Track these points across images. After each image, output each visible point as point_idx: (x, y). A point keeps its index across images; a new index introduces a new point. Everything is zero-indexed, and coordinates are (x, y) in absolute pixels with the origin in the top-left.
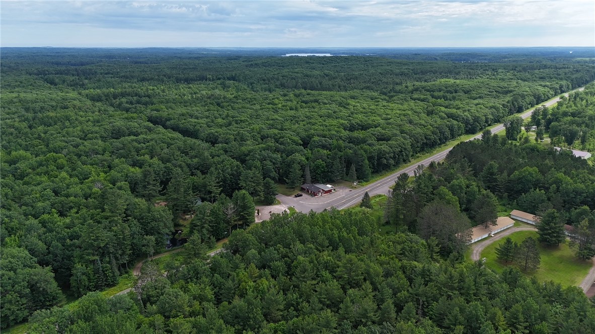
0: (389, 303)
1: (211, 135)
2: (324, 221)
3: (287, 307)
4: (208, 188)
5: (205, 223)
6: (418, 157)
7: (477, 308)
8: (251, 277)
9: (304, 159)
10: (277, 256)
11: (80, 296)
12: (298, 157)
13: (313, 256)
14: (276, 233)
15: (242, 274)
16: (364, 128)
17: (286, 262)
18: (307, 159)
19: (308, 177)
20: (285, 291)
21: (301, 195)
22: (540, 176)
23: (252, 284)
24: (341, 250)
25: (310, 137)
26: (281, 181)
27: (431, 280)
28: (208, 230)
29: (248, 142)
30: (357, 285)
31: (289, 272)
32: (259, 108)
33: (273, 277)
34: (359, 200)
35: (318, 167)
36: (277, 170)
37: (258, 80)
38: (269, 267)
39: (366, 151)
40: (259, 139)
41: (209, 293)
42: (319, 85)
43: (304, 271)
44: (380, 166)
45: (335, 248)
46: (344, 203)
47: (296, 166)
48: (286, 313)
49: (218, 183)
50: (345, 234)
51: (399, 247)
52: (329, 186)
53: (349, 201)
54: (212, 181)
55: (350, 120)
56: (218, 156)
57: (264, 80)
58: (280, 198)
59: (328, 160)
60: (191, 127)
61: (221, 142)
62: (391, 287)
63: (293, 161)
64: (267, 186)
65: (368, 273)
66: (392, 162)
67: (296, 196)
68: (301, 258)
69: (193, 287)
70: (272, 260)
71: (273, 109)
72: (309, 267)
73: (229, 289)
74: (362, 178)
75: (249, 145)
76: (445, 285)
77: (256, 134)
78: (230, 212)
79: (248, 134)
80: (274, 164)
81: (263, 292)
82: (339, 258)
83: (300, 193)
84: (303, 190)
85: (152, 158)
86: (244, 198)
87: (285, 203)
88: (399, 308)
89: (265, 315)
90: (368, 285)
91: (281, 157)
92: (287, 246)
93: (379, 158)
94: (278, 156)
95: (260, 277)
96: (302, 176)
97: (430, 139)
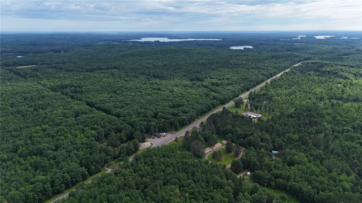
0: (176, 170)
1: (117, 113)
2: (162, 149)
3: (152, 173)
4: (122, 138)
5: (124, 151)
6: (199, 118)
7: (195, 169)
8: (142, 166)
9: (155, 124)
10: (149, 160)
11: (92, 175)
12: (153, 123)
13: (158, 160)
14: (148, 154)
15: (140, 166)
16: (179, 106)
17: (151, 162)
18: (156, 123)
19: (157, 130)
20: (152, 169)
21: (155, 138)
22: (232, 129)
23: (143, 168)
24: (166, 158)
25: (157, 113)
26: (147, 132)
27: (187, 164)
28: (125, 153)
29: (133, 117)
30: (169, 166)
31: (153, 164)
32: (135, 94)
33: (148, 166)
34: (174, 139)
35: (160, 127)
36: (146, 128)
37: (130, 69)
38: (147, 164)
39: (177, 119)
40: (137, 114)
41: (132, 171)
42: (161, 74)
43: (156, 164)
44: (183, 124)
45: (165, 157)
46: (170, 140)
47: (152, 127)
48: (152, 174)
49: (125, 136)
50: (168, 153)
51: (182, 156)
52: (165, 134)
53: (172, 139)
54: (123, 136)
55: (173, 102)
56: (123, 124)
57: (133, 69)
58: (147, 139)
59: (164, 124)
60: (107, 108)
61: (122, 116)
62: (177, 166)
63: (151, 125)
64: (143, 136)
65: (172, 163)
66: (188, 122)
67: (153, 138)
68: (155, 161)
69: (128, 170)
70: (147, 162)
71: (141, 95)
72: (157, 163)
73: (138, 169)
74: (177, 129)
75: (134, 118)
76: (190, 165)
77: (135, 112)
78: (132, 147)
79: (132, 112)
80: (144, 126)
81: (146, 169)
82: (165, 160)
83: (154, 137)
84: (155, 135)
85: (98, 126)
86: (136, 142)
87: (149, 142)
88: (178, 171)
89: (148, 174)
90: (172, 166)
91: (147, 123)
92: (152, 158)
93: (183, 121)
94: (145, 123)
95: (145, 166)
96: (155, 131)
97: (203, 110)
